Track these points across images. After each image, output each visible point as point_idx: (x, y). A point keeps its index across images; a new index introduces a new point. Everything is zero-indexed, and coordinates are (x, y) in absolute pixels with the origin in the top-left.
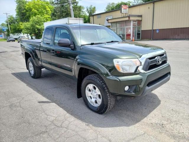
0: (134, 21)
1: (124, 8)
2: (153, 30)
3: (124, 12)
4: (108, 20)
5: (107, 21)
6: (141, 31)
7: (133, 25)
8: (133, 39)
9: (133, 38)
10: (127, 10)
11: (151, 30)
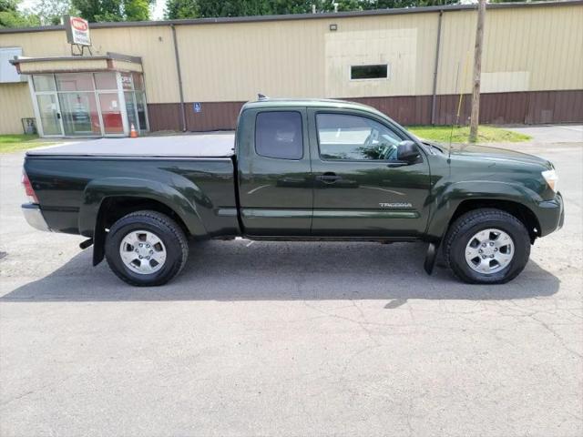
0: (124, 74)
1: (78, 29)
2: (185, 104)
3: (79, 40)
4: (16, 63)
5: (15, 67)
6: (148, 105)
7: (124, 88)
8: (133, 130)
9: (130, 128)
10: (85, 35)
11: (179, 104)
